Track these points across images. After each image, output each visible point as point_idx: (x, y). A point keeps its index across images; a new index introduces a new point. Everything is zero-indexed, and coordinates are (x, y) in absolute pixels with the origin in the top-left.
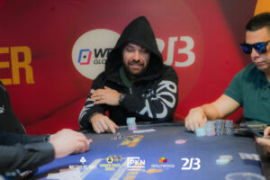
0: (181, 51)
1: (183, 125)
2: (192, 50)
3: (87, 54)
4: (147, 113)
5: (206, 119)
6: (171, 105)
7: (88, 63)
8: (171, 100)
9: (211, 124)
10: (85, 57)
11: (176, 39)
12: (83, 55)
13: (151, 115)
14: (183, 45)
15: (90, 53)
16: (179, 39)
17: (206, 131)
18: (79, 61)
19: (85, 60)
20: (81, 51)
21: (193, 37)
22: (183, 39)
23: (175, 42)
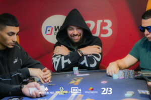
0: (104, 28)
1: (106, 72)
2: (111, 28)
3: (50, 29)
4: (84, 64)
5: (118, 69)
6: (99, 60)
7: (51, 34)
8: (98, 57)
9: (121, 72)
10: (49, 31)
11: (101, 21)
12: (48, 29)
13: (87, 65)
14: (106, 24)
15: (52, 28)
16: (103, 21)
17: (119, 76)
18: (46, 33)
19: (50, 32)
20: (47, 27)
21: (111, 20)
22: (106, 21)
23: (101, 23)
